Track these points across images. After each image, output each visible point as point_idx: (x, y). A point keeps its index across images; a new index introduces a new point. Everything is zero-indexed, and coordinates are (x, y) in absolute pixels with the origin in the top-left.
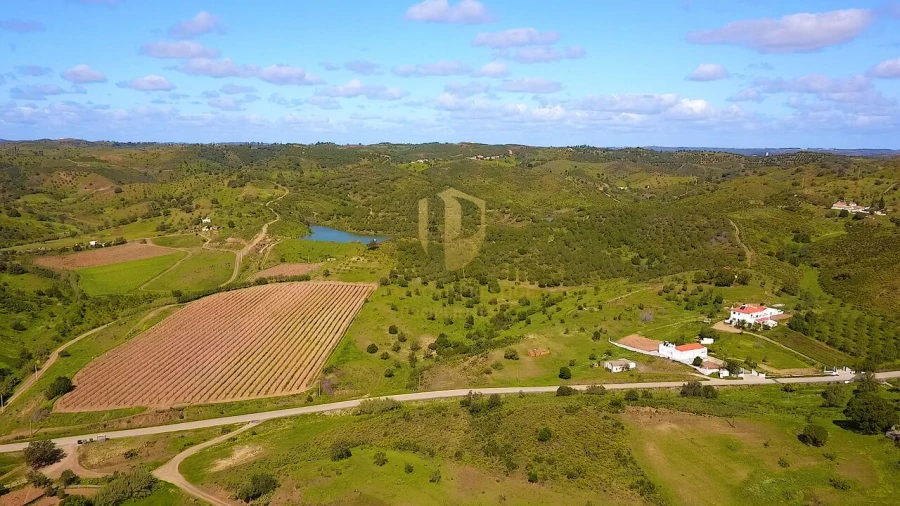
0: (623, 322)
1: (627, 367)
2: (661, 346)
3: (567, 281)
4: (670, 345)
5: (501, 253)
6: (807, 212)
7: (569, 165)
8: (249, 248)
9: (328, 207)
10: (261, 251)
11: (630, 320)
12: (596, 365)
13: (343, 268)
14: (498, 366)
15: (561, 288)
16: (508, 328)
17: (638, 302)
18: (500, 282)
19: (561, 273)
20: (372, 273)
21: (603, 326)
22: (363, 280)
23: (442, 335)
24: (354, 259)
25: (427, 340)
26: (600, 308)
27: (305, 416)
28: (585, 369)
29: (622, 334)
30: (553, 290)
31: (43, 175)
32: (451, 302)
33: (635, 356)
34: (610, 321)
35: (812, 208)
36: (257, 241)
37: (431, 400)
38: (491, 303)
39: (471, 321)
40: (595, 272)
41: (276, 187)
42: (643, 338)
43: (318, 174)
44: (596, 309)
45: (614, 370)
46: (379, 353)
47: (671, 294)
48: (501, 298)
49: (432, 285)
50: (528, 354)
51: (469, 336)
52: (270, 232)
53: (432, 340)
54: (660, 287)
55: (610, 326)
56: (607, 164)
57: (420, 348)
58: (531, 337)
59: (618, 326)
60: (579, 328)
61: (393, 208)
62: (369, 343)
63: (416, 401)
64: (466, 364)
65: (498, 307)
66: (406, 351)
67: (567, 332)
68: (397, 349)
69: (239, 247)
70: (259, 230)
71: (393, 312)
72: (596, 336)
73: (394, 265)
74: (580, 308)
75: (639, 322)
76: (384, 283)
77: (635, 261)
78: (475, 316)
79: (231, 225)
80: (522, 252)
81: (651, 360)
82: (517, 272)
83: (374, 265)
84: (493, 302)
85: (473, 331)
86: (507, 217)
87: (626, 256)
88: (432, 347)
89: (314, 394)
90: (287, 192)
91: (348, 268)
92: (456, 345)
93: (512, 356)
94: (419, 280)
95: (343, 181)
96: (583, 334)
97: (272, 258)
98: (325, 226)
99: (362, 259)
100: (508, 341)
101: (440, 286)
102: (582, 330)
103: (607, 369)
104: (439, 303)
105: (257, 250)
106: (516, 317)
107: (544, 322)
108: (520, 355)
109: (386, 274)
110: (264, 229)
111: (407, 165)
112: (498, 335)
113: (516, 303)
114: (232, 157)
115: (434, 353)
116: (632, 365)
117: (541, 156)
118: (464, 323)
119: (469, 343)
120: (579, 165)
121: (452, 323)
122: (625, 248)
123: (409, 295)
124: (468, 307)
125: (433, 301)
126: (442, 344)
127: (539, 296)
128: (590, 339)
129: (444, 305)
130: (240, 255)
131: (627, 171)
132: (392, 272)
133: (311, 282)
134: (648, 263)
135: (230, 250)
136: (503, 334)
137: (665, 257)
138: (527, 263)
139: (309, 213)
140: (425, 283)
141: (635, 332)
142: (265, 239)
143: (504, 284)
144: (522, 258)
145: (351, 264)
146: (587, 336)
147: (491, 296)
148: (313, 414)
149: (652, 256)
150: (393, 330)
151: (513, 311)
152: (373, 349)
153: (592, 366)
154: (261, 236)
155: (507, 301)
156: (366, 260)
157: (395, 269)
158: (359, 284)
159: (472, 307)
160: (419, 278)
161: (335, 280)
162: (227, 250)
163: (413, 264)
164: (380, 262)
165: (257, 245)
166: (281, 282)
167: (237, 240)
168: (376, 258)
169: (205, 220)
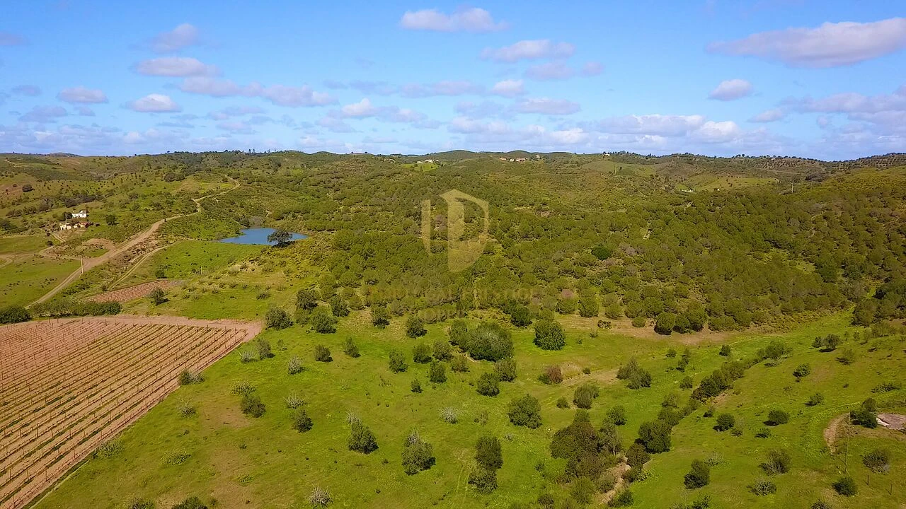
8: (114, 252)
10: (133, 260)
13: (205, 286)
18: (559, 319)
20: (262, 296)
22: (233, 314)
24: (237, 266)
30: (688, 340)
32: (438, 378)
36: (133, 243)
38: (545, 379)
49: (398, 326)
52: (159, 231)
70: (146, 226)
76: (279, 322)
79: (111, 221)
83: (274, 279)
84: (552, 377)
90: (237, 186)
91: (216, 286)
94: (367, 315)
99: (251, 266)
101: (415, 331)
105: (127, 258)
109: (291, 302)
110: (155, 226)
113: (606, 378)
123: (325, 357)
124: (485, 392)
125: (388, 374)
130: (88, 266)
140: (381, 322)
142: (147, 240)
145: (226, 279)
154: (143, 236)
155: (587, 372)
156: (259, 270)
157: (317, 289)
158: (224, 324)
159: (494, 394)
160: (368, 310)
161: (172, 314)
162: (73, 257)
163: (360, 277)
164: (288, 273)
165: (129, 249)
166: (62, 316)
167: (102, 241)
168: (283, 264)
169: (77, 215)
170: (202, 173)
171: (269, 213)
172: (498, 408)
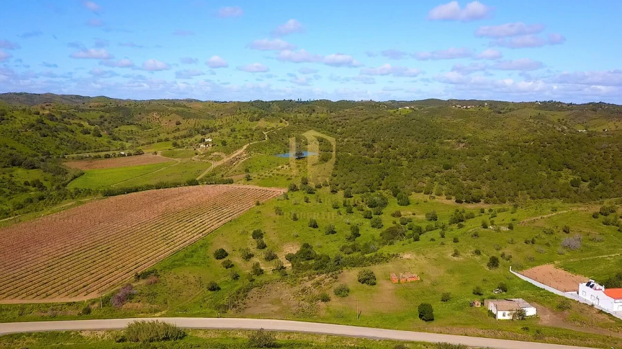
0: (536, 247)
1: (521, 314)
2: (583, 287)
3: (489, 198)
4: (597, 286)
7: (535, 113)
8: (225, 160)
11: (548, 244)
12: (478, 304)
14: (343, 292)
17: (562, 224)
19: (485, 189)
23: (305, 246)
25: (291, 250)
26: (511, 227)
28: (461, 308)
29: (532, 262)
30: (471, 206)
31: (143, 114)
32: (349, 211)
33: (538, 297)
34: (520, 244)
36: (235, 155)
40: (525, 192)
41: (281, 122)
42: (561, 271)
44: (504, 229)
45: (500, 316)
47: (611, 217)
49: (341, 193)
50: (390, 279)
52: (248, 150)
53: (294, 249)
54: (597, 208)
55: (518, 251)
56: (568, 113)
57: (276, 258)
58: (407, 256)
59: (530, 251)
60: (473, 250)
65: (398, 220)
67: (456, 254)
70: (240, 147)
72: (494, 263)
74: (484, 226)
75: (560, 249)
77: (575, 184)
79: (224, 143)
80: (447, 167)
81: (563, 306)
82: (435, 186)
86: (462, 146)
87: (566, 178)
88: (290, 258)
90: (287, 125)
91: (270, 175)
94: (329, 188)
96: (477, 258)
97: (239, 169)
101: (347, 196)
102: (478, 252)
103: (490, 312)
108: (380, 279)
110: (245, 147)
111: (395, 110)
115: (289, 265)
116: (531, 311)
117: (510, 107)
122: (566, 172)
128: (484, 265)
129: (339, 213)
130: (215, 165)
131: (587, 118)
132: (303, 179)
134: (590, 186)
135: (210, 161)
137: (612, 181)
141: (551, 262)
142: (242, 154)
143: (415, 197)
146: (482, 262)
150: (256, 235)
152: (219, 254)
153: (472, 305)
154: (239, 152)
158: (273, 189)
165: (233, 158)
167: (220, 154)
169: (207, 140)
170: (270, 117)
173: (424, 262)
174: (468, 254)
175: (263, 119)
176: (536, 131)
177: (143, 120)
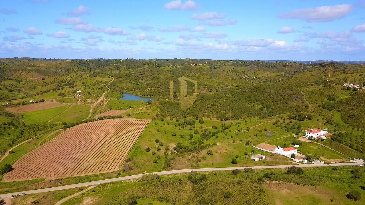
0: (258, 137)
1: (262, 158)
2: (276, 149)
3: (233, 118)
4: (281, 148)
5: (204, 106)
6: (333, 87)
7: (231, 68)
8: (97, 103)
9: (130, 86)
10: (102, 105)
11: (261, 136)
12: (248, 158)
13: (136, 112)
14: (204, 158)
15: (230, 121)
16: (208, 140)
17: (264, 128)
18: (204, 118)
19: (230, 114)
20: (148, 115)
21: (249, 139)
22: (144, 118)
23: (179, 143)
24: (141, 108)
25: (173, 146)
26: (248, 131)
27: (117, 182)
28: (243, 159)
29: (259, 142)
30: (226, 122)
32: (183, 128)
33: (265, 153)
34: (253, 137)
35: (335, 86)
36: (100, 100)
37: (174, 174)
39: (191, 136)
40: (245, 114)
41: (109, 77)
42: (268, 144)
43: (127, 72)
44: (246, 131)
45: (256, 160)
46: (151, 152)
47: (279, 124)
48: (204, 126)
49: (174, 120)
50: (217, 152)
51: (191, 143)
52: (106, 97)
53: (174, 145)
54: (274, 121)
55: (253, 139)
56: (246, 68)
57: (169, 149)
58: (218, 144)
59: (256, 139)
60: (239, 140)
61: (158, 86)
62: (147, 147)
63: (167, 175)
64: (190, 157)
65: (203, 129)
66: (163, 150)
67: (234, 142)
68: (159, 150)
69: (92, 103)
70: (101, 95)
71: (158, 132)
72: (247, 144)
73: (158, 111)
74: (239, 131)
75: (265, 137)
76: (154, 119)
77: (261, 109)
78: (193, 134)
79: (89, 93)
80: (213, 105)
81: (272, 155)
82: (211, 114)
83: (149, 111)
84: (201, 128)
85: (192, 141)
86: (206, 89)
87: (257, 106)
88: (174, 149)
89: (121, 172)
90: (114, 79)
91: (138, 113)
92: (185, 148)
93: (210, 153)
95: (137, 74)
96: (241, 143)
97: (106, 108)
98: (129, 93)
99: (144, 108)
100: (208, 146)
101: (178, 121)
102: (241, 141)
103: (252, 159)
104: (177, 128)
105: (100, 104)
106: (211, 134)
107: (224, 137)
108: (214, 153)
109: (154, 115)
110: (103, 95)
111: (164, 68)
112: (203, 143)
113: (210, 128)
114: (92, 65)
115: (175, 151)
116: (264, 157)
117: (219, 64)
118: (188, 137)
119: (191, 147)
120: (235, 68)
121: (183, 137)
122: (256, 103)
123: (164, 124)
124: (190, 130)
125: (175, 127)
126: (179, 147)
127: (220, 125)
128: (244, 145)
129: (180, 129)
130: (93, 106)
131: (255, 70)
132: (157, 114)
133: (122, 119)
134: (267, 110)
135: (89, 104)
136: (206, 142)
137: (274, 107)
138: (215, 110)
139: (122, 88)
140: (171, 119)
141: (264, 142)
142: (103, 99)
143: (205, 119)
144: (213, 108)
145: (139, 111)
146: (243, 143)
147: (200, 125)
148: (121, 181)
149: (268, 107)
150: (157, 141)
151: (209, 132)
152: (148, 150)
153: (246, 158)
154: (102, 98)
155: (207, 127)
156: (146, 109)
157: (158, 113)
158: (143, 119)
159: (192, 130)
160: (169, 117)
161: (132, 118)
162: (87, 104)
163: (166, 111)
164: (152, 110)
165: (100, 102)
166: (109, 119)
167: (92, 100)
168: (150, 108)
169: (78, 91)
170: (101, 74)
171: (126, 88)
172: (192, 132)
173: (225, 145)
174: (237, 141)
175: (98, 76)
176: (235, 79)
177: (13, 76)
